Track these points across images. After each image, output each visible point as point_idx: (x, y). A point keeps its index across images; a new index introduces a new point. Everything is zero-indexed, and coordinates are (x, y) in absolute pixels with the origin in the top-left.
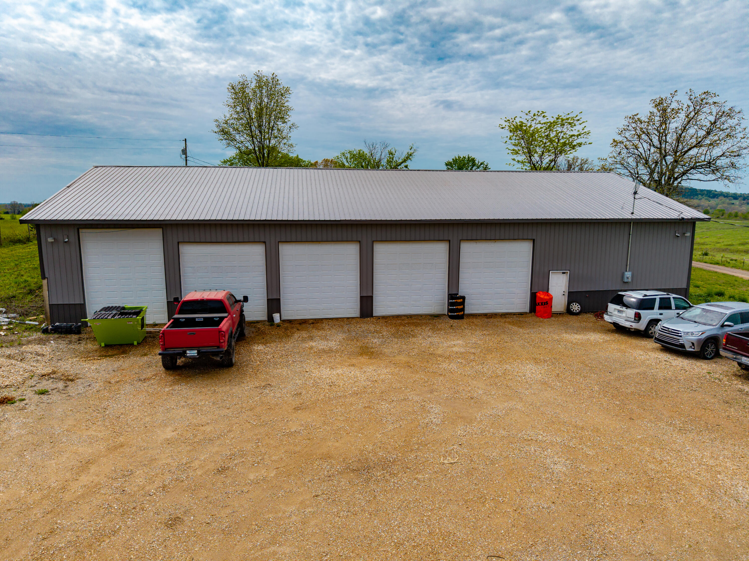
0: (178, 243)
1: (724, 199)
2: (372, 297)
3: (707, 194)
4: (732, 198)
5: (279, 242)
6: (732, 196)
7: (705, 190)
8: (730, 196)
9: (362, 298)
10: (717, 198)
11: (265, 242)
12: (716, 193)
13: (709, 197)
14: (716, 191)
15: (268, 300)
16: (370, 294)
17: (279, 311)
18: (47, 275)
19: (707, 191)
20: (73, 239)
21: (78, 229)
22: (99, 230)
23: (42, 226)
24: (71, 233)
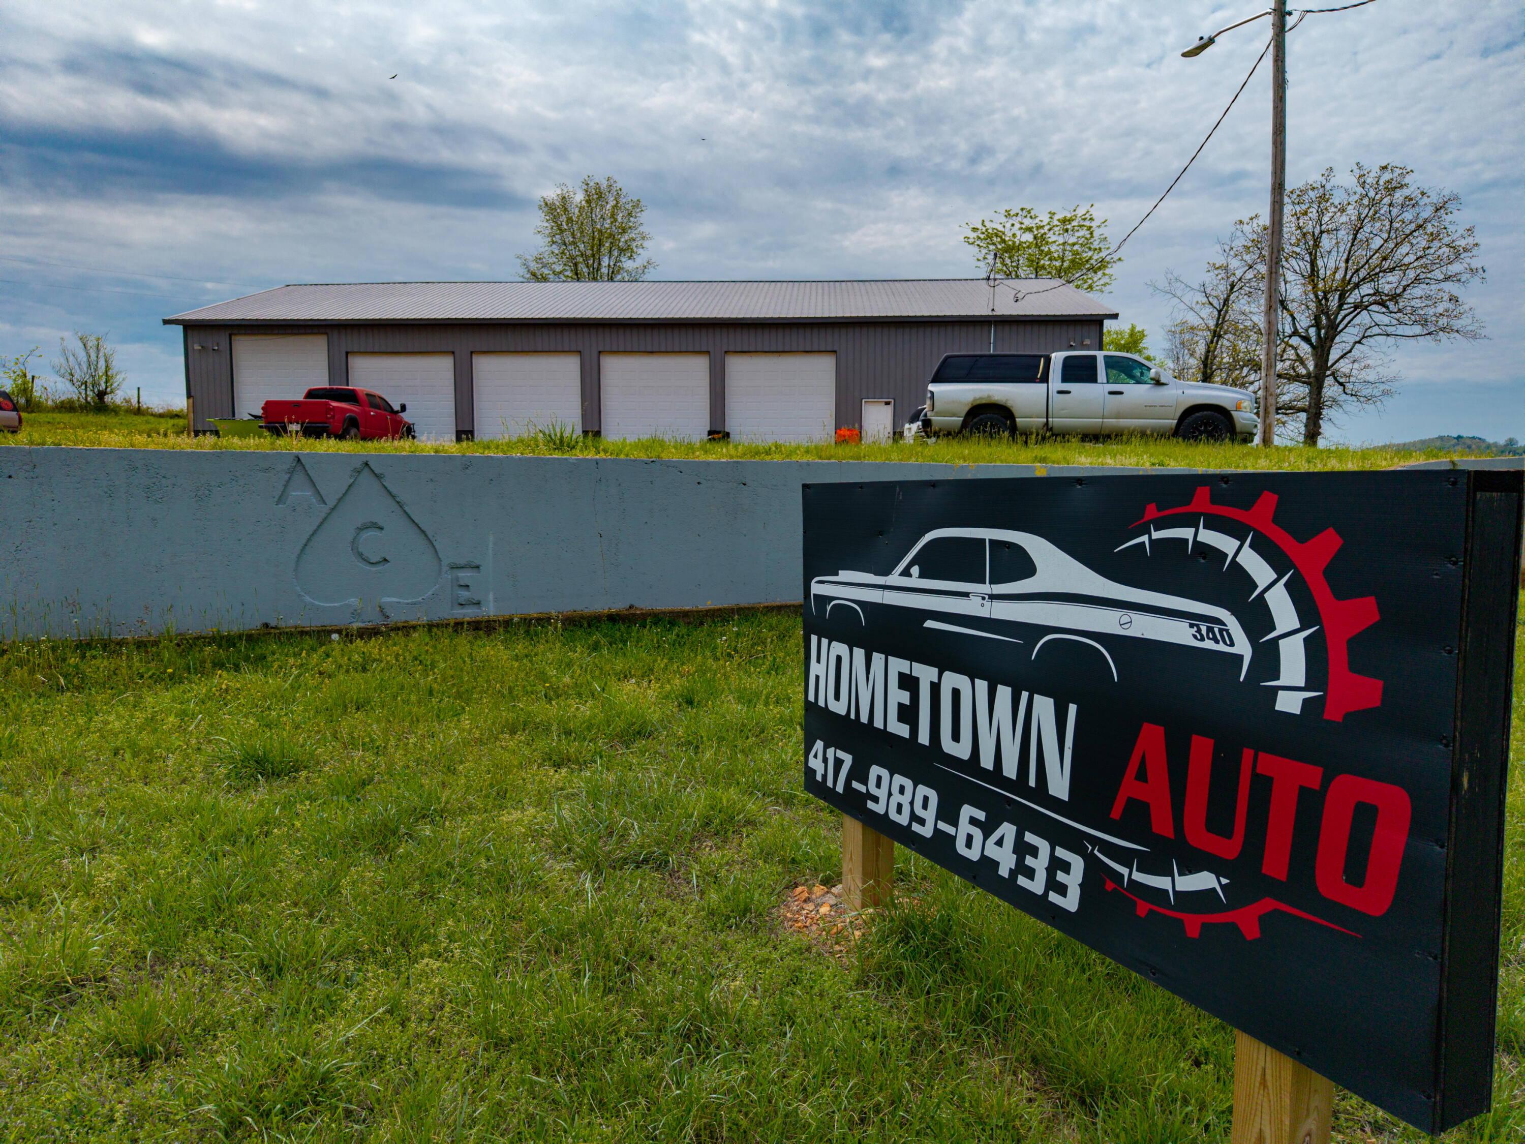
0: (351, 353)
2: (599, 433)
5: (473, 352)
11: (453, 353)
15: (457, 432)
16: (596, 428)
18: (193, 394)
20: (224, 345)
21: (230, 336)
22: (254, 338)
23: (191, 328)
24: (222, 339)
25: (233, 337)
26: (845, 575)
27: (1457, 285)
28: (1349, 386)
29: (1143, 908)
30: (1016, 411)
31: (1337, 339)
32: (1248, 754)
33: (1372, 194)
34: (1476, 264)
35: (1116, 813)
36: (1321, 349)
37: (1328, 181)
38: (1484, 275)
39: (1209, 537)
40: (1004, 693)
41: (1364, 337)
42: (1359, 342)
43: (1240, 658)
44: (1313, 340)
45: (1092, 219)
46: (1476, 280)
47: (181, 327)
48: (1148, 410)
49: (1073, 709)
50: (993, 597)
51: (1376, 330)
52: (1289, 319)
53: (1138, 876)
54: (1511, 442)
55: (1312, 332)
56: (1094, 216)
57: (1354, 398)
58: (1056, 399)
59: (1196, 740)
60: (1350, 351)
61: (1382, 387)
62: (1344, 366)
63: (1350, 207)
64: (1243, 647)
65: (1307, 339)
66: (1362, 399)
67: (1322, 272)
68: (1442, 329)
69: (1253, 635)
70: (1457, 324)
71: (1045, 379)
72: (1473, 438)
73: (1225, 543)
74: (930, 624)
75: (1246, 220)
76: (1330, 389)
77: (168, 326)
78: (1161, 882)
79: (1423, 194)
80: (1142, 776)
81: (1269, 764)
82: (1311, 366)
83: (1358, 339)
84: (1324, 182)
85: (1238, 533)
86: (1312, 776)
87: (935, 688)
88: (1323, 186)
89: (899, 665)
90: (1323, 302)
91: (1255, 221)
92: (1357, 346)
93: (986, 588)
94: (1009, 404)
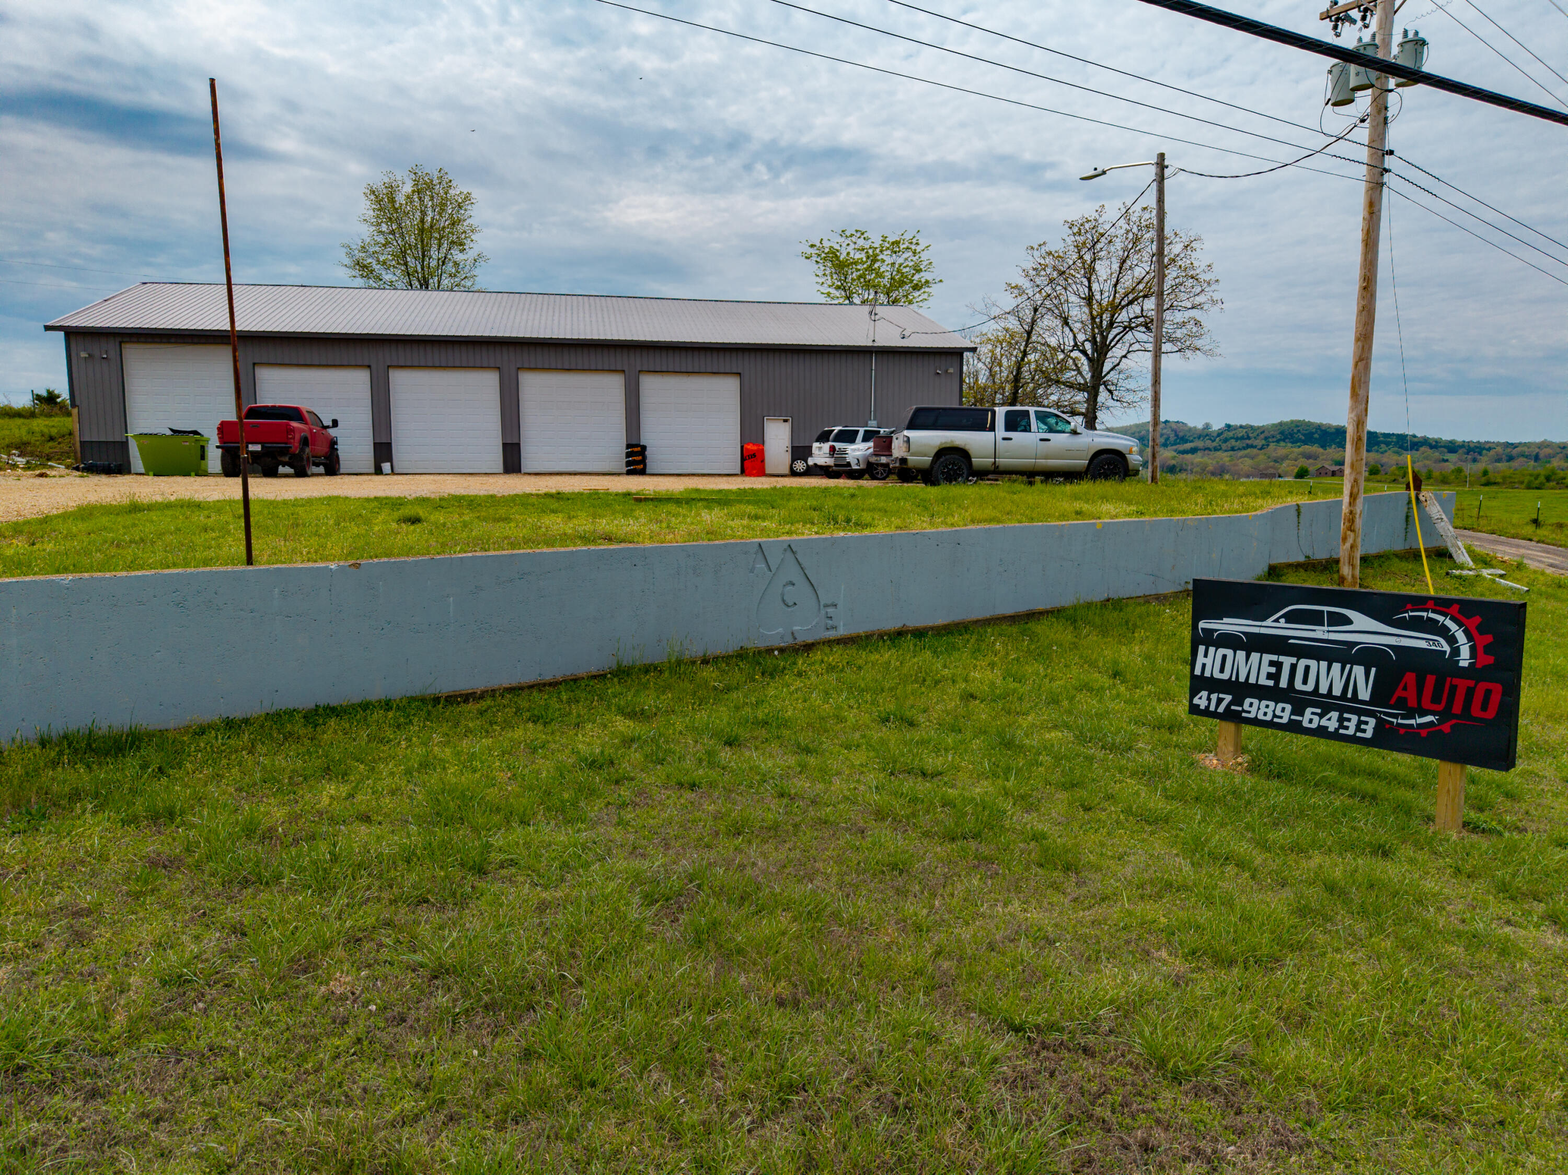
0: (254, 364)
1: (1429, 452)
2: (518, 445)
3: (1398, 442)
4: (1446, 450)
5: (389, 366)
6: (1444, 447)
7: (1393, 434)
8: (1441, 447)
9: (505, 445)
10: (1417, 450)
11: (369, 367)
12: (1415, 440)
13: (1401, 447)
14: (1414, 436)
15: (375, 444)
16: (515, 441)
17: (390, 459)
18: (78, 402)
19: (1399, 436)
20: (113, 353)
21: (121, 343)
22: (148, 346)
23: (73, 335)
24: (111, 347)
25: (123, 345)
26: (1226, 620)
27: (1200, 312)
28: (1115, 393)
29: (1402, 731)
30: (972, 453)
31: (1110, 354)
32: (1449, 679)
33: (1135, 230)
34: (1216, 296)
35: (1392, 702)
36: (1096, 364)
37: (1100, 216)
38: (1223, 306)
39: (1432, 615)
40: (1336, 667)
41: (1129, 352)
42: (1125, 356)
43: (1445, 652)
44: (1089, 352)
45: (917, 244)
46: (1216, 308)
47: (63, 333)
48: (1068, 453)
49: (1373, 670)
50: (1328, 631)
51: (1136, 347)
52: (1071, 335)
53: (1400, 721)
54: (1207, 426)
55: (1088, 346)
56: (919, 242)
57: (1118, 404)
58: (1001, 444)
59: (1429, 677)
60: (1118, 364)
61: (1140, 394)
62: (1112, 377)
63: (1118, 240)
64: (1447, 648)
65: (1084, 352)
66: (1125, 404)
67: (1098, 297)
68: (1188, 348)
69: (1450, 646)
70: (1198, 343)
71: (992, 428)
72: (1178, 422)
73: (1440, 618)
74: (1291, 641)
75: (1036, 247)
76: (1103, 396)
77: (49, 332)
78: (1412, 722)
79: (1176, 234)
80: (1405, 688)
81: (1456, 681)
82: (1088, 376)
83: (1124, 353)
84: (1098, 217)
85: (1445, 615)
86: (1471, 683)
87: (1293, 667)
88: (1096, 220)
89: (1267, 658)
90: (1098, 320)
91: (1043, 247)
92: (1124, 360)
93: (1326, 628)
94: (967, 448)
